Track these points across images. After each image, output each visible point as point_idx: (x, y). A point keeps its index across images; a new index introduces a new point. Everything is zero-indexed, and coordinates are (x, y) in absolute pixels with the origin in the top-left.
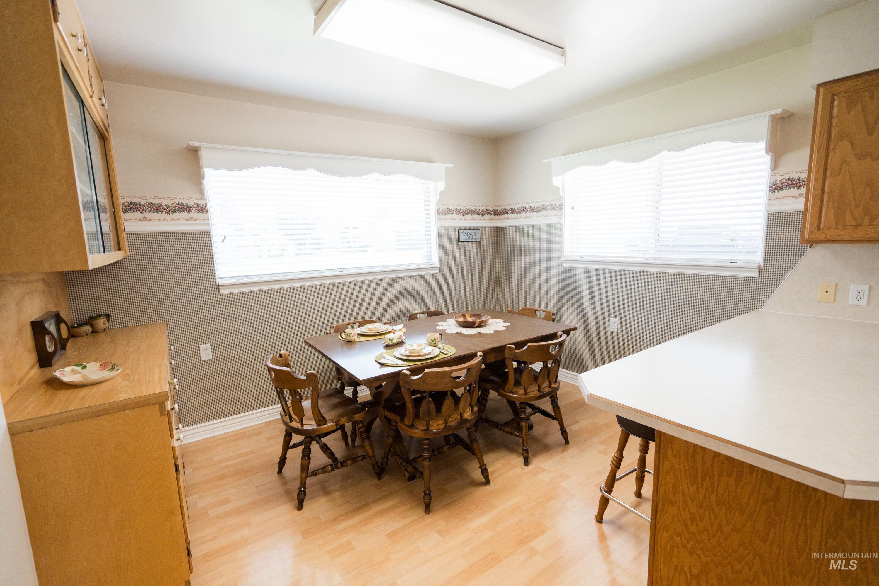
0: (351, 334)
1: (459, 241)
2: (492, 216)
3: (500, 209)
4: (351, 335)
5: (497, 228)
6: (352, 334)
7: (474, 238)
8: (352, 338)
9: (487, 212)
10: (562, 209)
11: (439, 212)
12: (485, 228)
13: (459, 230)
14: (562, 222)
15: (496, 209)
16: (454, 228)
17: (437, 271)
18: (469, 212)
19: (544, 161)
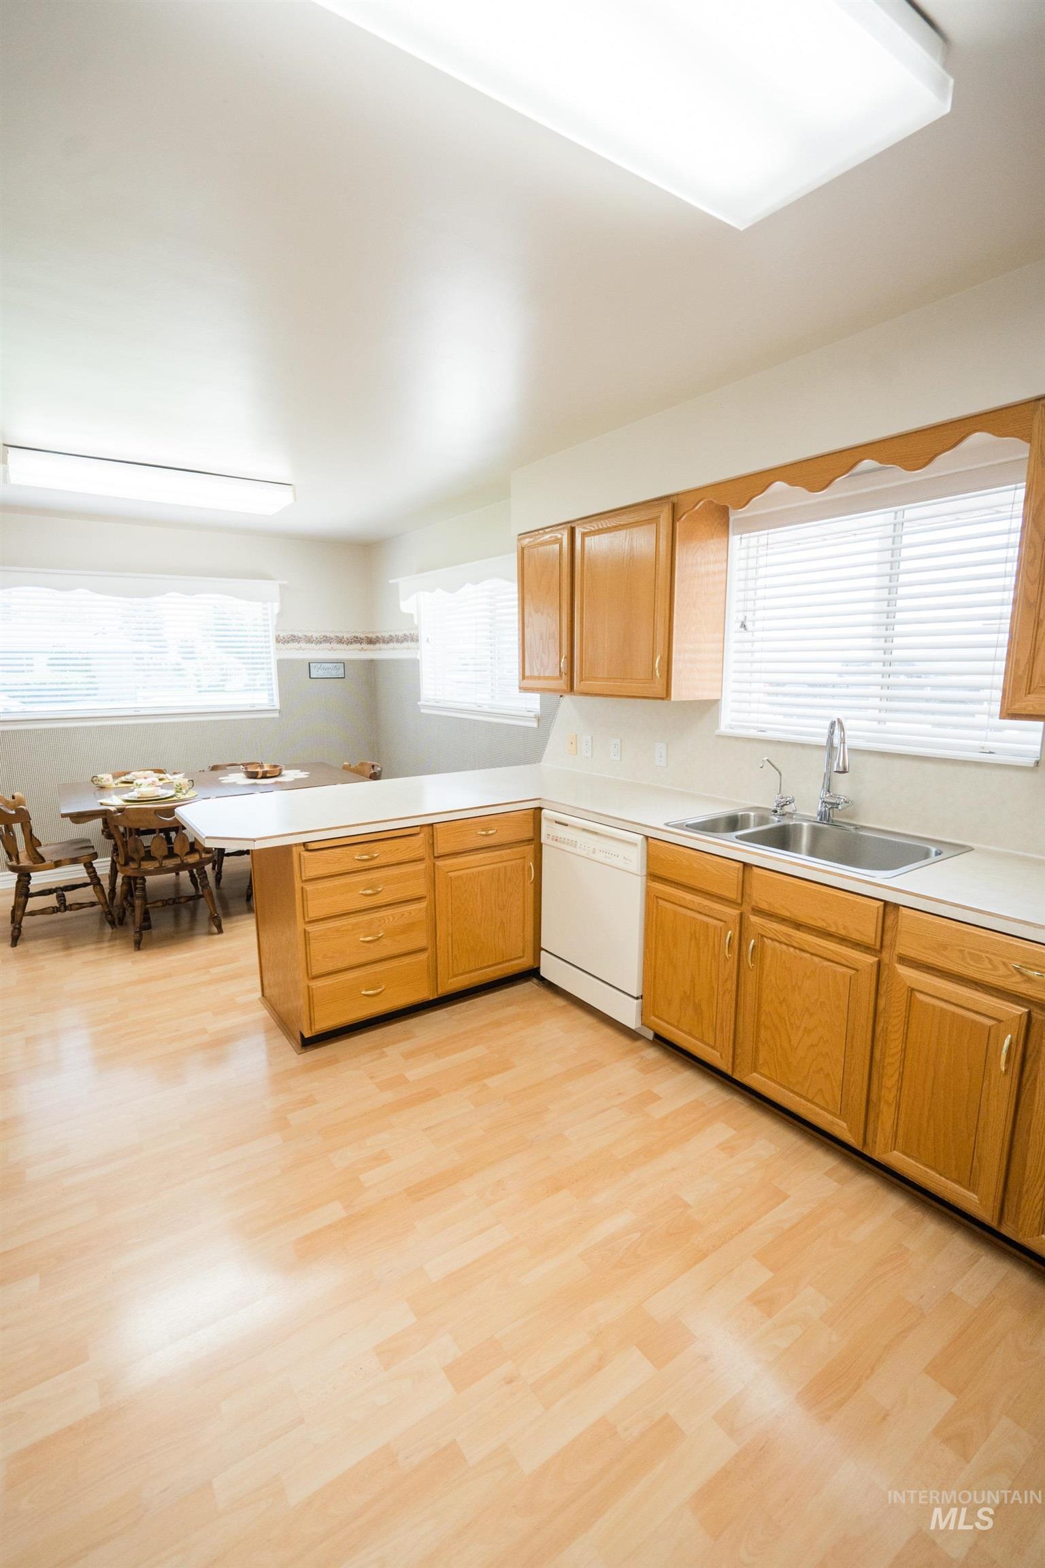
0: (102, 778)
1: (310, 678)
2: (365, 646)
3: (374, 636)
4: (103, 780)
5: (372, 661)
6: (105, 779)
7: (334, 673)
8: (104, 783)
9: (357, 640)
10: (417, 640)
11: (278, 640)
12: (352, 661)
13: (309, 664)
14: (418, 657)
15: (370, 635)
16: (303, 660)
17: (277, 715)
18: (326, 640)
19: (390, 581)
